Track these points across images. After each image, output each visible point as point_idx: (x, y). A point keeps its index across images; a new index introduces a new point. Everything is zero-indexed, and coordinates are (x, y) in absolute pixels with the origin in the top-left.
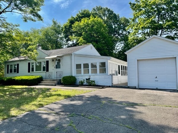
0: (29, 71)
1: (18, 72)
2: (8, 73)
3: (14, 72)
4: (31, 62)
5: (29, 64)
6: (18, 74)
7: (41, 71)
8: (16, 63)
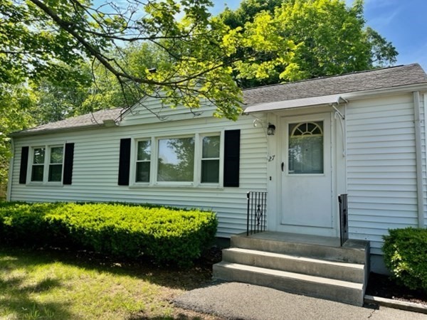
0: (123, 180)
1: (68, 181)
2: (23, 180)
3: (50, 179)
4: (134, 136)
5: (125, 144)
6: (66, 187)
7: (191, 179)
8: (62, 141)
